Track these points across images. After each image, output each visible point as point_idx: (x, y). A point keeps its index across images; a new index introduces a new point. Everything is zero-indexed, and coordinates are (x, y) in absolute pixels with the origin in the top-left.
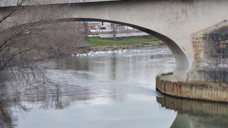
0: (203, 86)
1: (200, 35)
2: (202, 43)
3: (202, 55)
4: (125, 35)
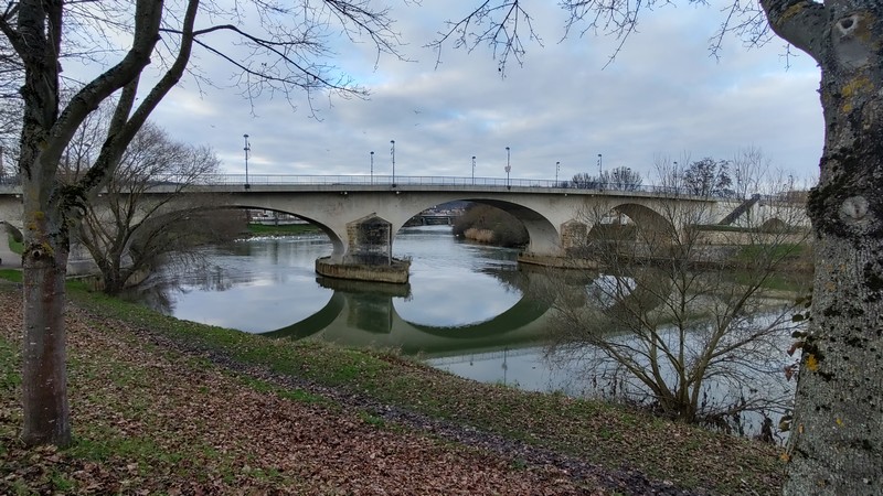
2: (355, 231)
3: (355, 242)
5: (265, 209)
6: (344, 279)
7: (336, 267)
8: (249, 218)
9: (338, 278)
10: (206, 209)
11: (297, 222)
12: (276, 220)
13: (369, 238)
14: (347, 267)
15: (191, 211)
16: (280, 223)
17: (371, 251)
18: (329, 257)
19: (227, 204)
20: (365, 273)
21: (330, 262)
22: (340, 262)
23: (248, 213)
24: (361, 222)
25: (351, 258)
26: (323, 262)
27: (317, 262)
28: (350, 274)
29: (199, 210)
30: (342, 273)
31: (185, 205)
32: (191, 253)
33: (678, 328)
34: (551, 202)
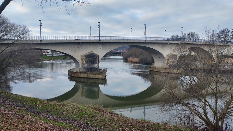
0: (85, 73)
1: (84, 56)
2: (84, 58)
3: (84, 63)
4: (57, 55)
5: (48, 50)
6: (80, 77)
7: (77, 73)
8: (42, 53)
9: (77, 77)
10: (24, 50)
11: (61, 55)
12: (53, 54)
13: (90, 61)
14: (81, 73)
15: (19, 50)
16: (54, 55)
17: (91, 66)
18: (74, 69)
19: (33, 48)
20: (88, 75)
21: (74, 71)
22: (78, 70)
23: (41, 51)
24: (87, 55)
25: (82, 69)
26: (71, 71)
27: (69, 71)
28: (82, 75)
29: (22, 50)
30: (79, 75)
31: (16, 48)
32: (18, 67)
33: (215, 97)
34: (163, 46)
